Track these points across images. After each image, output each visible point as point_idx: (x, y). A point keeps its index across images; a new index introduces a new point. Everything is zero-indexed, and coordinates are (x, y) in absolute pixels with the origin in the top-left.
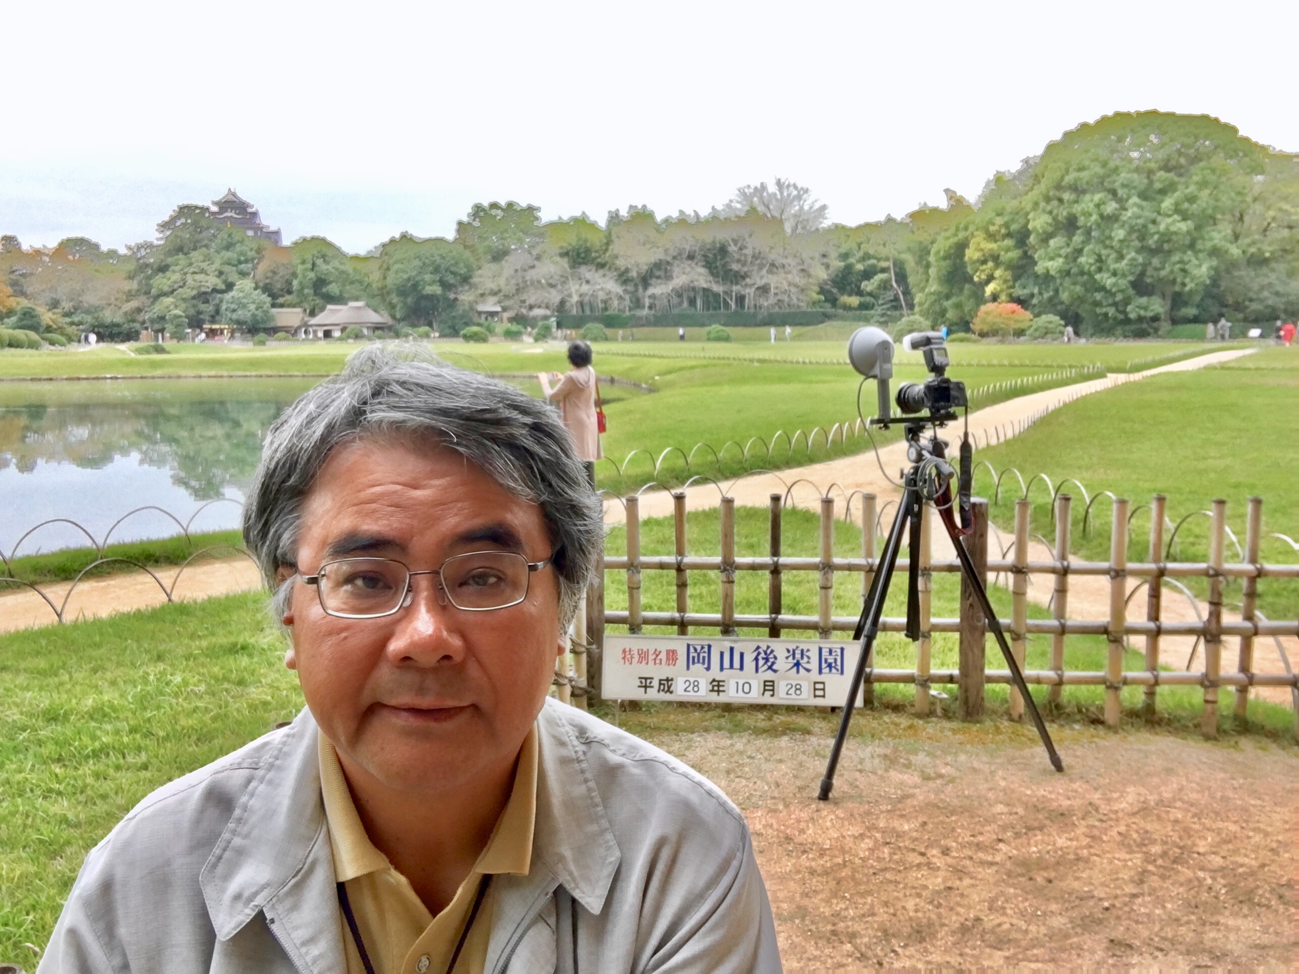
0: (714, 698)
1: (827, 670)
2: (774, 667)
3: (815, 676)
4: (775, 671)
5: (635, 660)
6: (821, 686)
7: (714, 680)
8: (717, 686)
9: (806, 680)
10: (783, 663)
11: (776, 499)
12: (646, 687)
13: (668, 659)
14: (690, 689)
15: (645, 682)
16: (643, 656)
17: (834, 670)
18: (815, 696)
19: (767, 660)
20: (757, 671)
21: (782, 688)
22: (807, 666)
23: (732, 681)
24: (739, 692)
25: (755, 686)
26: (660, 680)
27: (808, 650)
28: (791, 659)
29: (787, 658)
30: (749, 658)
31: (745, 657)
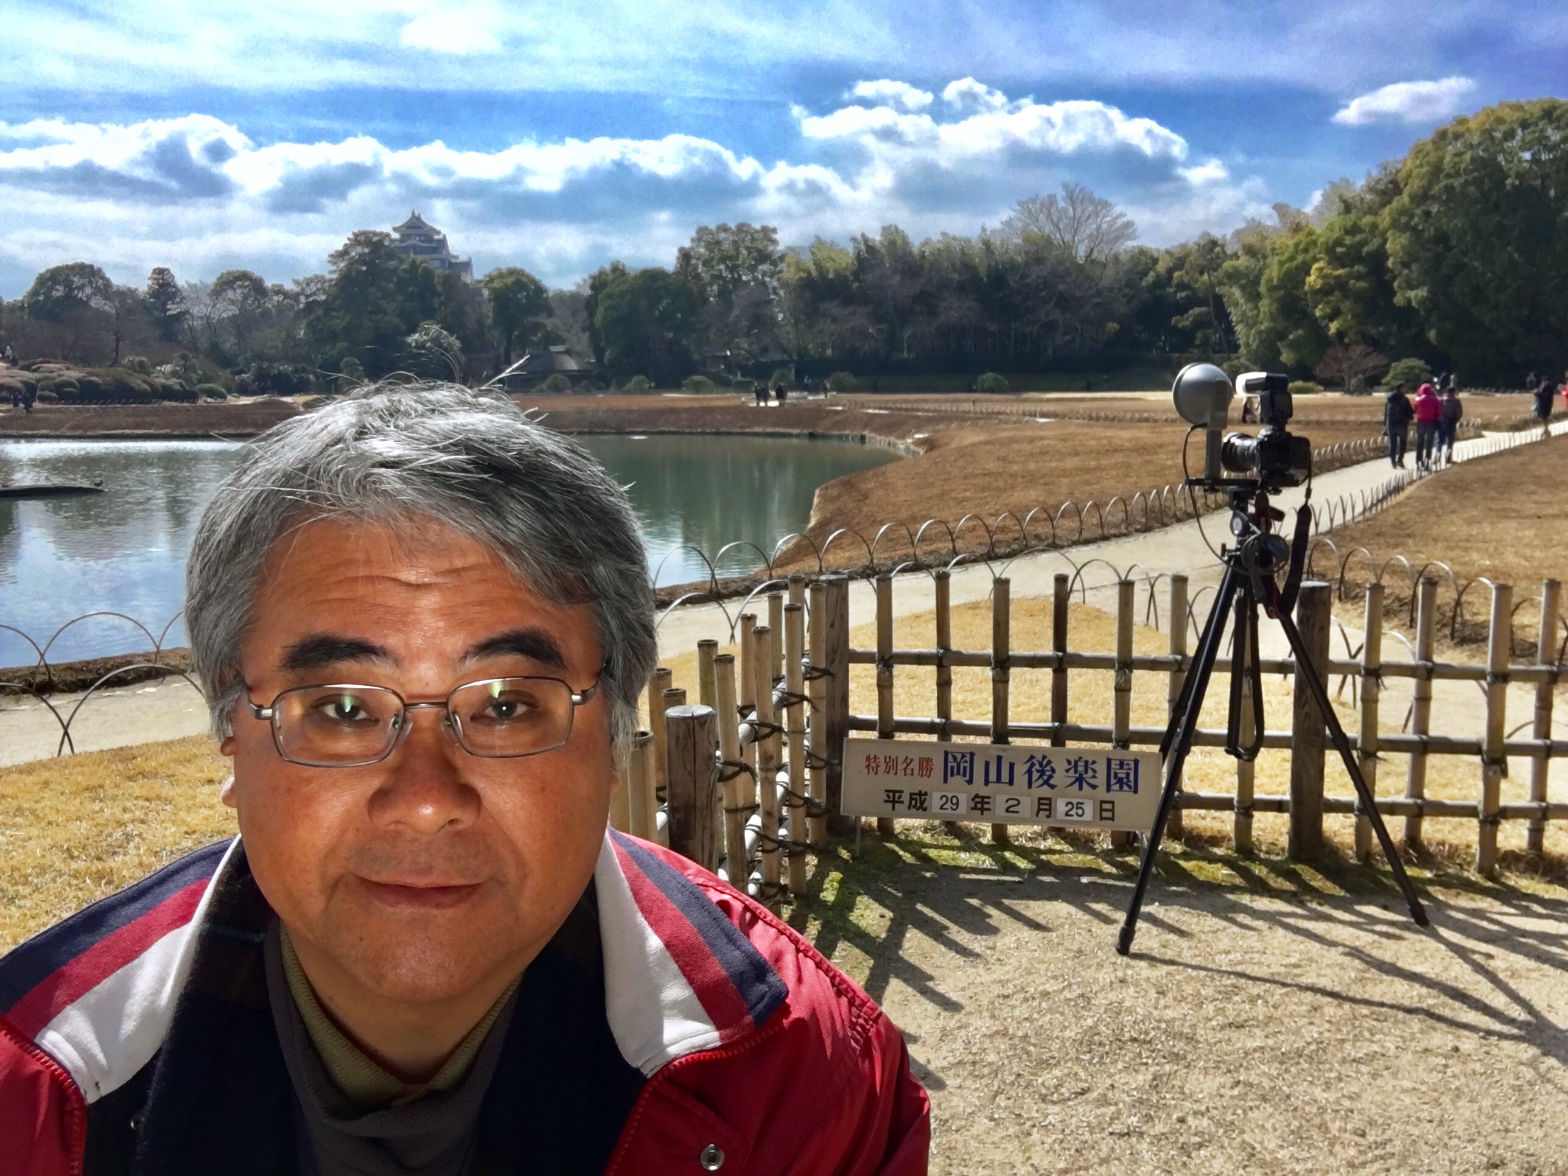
0: (977, 817)
1: (1117, 787)
2: (1052, 782)
3: (1101, 793)
4: (1053, 787)
5: (881, 769)
6: (1109, 806)
7: (977, 796)
8: (981, 803)
9: (1091, 798)
10: (1060, 778)
11: (1061, 580)
12: (894, 802)
13: (921, 767)
14: (948, 805)
15: (893, 797)
16: (891, 765)
17: (1125, 787)
18: (1102, 818)
19: (1042, 773)
20: (1030, 785)
21: (1061, 806)
22: (1092, 781)
23: (1000, 798)
24: (1007, 811)
25: (1027, 804)
26: (911, 794)
27: (1094, 762)
28: (1072, 772)
29: (1067, 771)
30: (1020, 770)
31: (1016, 769)
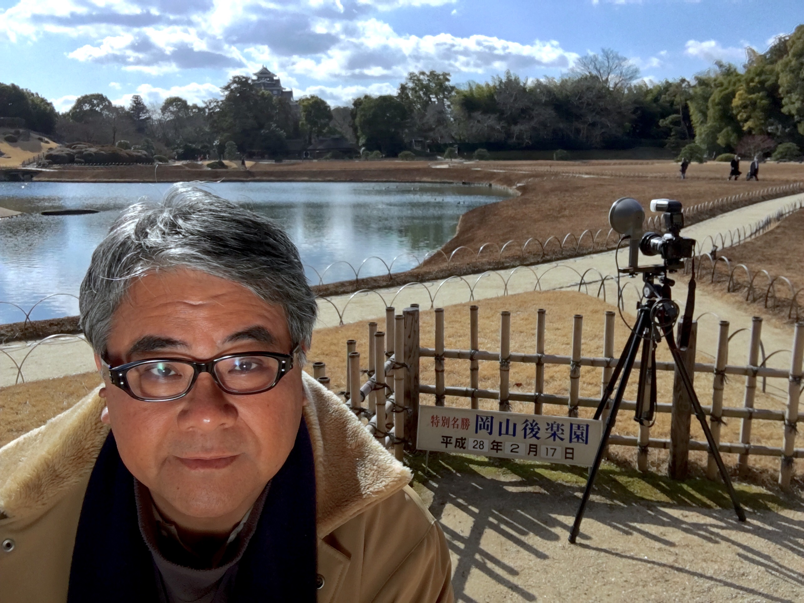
0: (494, 454)
1: (576, 440)
2: (537, 435)
3: (566, 443)
4: (538, 438)
5: (440, 424)
6: (571, 451)
7: (494, 442)
8: (496, 446)
9: (560, 446)
10: (543, 433)
12: (447, 443)
13: (463, 424)
14: (478, 446)
15: (446, 440)
17: (580, 440)
18: (566, 458)
19: (532, 430)
20: (525, 437)
21: (542, 450)
22: (561, 436)
23: (507, 443)
24: (512, 451)
25: (523, 448)
26: (457, 439)
27: (562, 425)
28: (549, 430)
29: (547, 429)
30: (520, 428)
31: (517, 426)
